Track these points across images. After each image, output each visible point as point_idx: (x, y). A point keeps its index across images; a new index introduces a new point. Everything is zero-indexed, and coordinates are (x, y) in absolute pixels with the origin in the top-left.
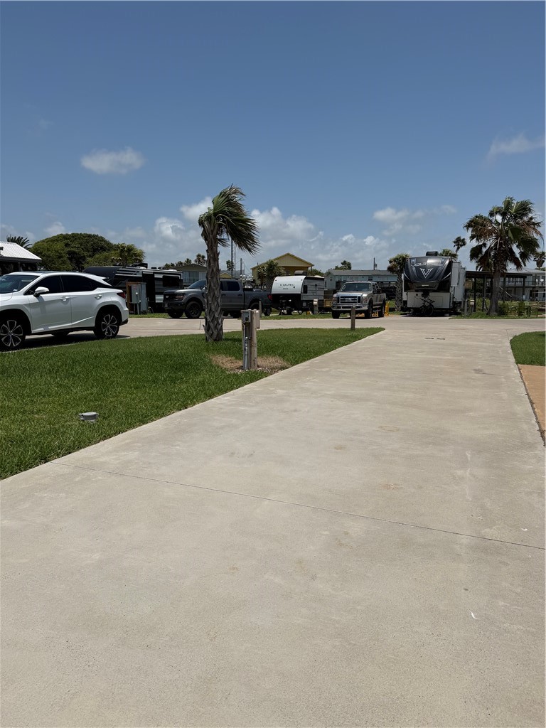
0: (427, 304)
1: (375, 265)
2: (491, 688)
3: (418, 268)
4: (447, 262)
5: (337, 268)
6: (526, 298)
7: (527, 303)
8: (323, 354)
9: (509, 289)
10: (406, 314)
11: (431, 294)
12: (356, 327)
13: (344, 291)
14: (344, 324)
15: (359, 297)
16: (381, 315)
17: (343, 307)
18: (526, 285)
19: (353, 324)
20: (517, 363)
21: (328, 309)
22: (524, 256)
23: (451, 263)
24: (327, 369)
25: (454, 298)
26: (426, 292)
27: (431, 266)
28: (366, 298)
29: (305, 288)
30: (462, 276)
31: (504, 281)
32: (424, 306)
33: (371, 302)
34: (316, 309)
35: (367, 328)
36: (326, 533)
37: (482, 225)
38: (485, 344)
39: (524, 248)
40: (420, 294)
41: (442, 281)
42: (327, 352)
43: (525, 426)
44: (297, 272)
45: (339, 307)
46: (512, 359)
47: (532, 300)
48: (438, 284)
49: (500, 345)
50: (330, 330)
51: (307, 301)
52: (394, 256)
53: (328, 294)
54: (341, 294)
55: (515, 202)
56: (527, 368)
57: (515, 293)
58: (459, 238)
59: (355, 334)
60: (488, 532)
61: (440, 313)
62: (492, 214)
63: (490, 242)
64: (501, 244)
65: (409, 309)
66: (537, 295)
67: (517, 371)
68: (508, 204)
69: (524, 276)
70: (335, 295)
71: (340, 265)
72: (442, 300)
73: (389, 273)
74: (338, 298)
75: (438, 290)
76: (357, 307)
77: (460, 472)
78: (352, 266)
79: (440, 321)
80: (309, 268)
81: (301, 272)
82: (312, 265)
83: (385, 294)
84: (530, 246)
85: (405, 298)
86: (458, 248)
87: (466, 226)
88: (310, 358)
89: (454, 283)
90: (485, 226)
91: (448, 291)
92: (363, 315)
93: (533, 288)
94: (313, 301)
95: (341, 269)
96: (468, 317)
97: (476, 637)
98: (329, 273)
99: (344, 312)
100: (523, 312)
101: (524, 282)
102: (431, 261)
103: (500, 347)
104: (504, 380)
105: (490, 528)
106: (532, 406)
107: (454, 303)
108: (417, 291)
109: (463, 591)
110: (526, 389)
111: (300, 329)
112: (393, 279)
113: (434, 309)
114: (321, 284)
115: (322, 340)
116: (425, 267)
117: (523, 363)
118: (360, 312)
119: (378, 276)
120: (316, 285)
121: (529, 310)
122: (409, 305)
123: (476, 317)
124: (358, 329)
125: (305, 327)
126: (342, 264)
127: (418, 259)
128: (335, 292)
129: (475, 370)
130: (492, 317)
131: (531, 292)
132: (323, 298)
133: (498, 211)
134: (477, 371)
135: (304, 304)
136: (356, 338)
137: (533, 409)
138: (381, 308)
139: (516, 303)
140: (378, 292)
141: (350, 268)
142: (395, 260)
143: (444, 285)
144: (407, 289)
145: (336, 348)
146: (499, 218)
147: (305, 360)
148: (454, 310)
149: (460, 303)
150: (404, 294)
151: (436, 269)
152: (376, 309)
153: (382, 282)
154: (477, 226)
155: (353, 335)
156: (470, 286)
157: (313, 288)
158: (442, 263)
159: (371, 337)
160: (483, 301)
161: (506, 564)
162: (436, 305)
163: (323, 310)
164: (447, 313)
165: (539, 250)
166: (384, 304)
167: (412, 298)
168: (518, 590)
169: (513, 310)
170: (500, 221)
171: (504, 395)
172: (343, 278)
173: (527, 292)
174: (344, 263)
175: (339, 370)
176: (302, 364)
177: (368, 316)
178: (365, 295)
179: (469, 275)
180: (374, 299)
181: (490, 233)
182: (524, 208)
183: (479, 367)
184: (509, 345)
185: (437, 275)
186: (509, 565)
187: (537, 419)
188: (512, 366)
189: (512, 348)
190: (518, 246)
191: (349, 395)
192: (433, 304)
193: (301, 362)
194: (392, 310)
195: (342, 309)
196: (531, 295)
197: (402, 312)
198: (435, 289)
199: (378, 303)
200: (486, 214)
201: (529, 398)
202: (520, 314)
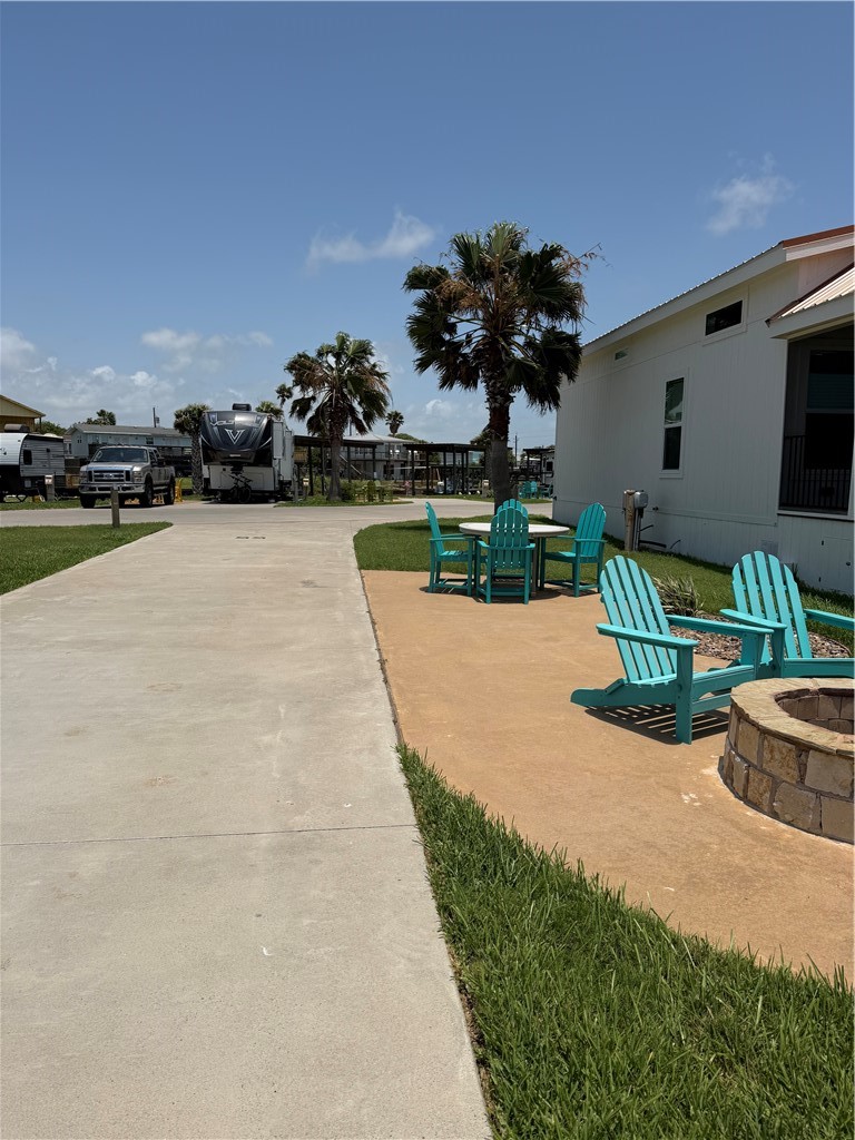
0: (240, 484)
1: (157, 420)
2: (282, 1051)
3: (221, 428)
4: (265, 421)
5: (89, 422)
6: (379, 476)
7: (378, 484)
8: (59, 571)
9: (357, 463)
10: (210, 499)
11: (246, 469)
12: (121, 522)
13: (99, 461)
14: (100, 516)
15: (128, 472)
16: (169, 501)
17: (100, 489)
18: (378, 456)
19: (116, 518)
20: (360, 569)
21: (74, 492)
22: (369, 417)
23: (270, 423)
24: (64, 597)
25: (279, 475)
26: (237, 466)
27: (241, 427)
28: (139, 473)
29: (27, 456)
30: (289, 443)
31: (349, 452)
32: (237, 487)
33: (149, 480)
34: (51, 492)
35: (142, 524)
36: (35, 883)
37: (310, 369)
38: (320, 543)
39: (368, 406)
40: (229, 468)
41: (259, 449)
42: (66, 567)
43: (362, 658)
44: (8, 426)
45: (94, 489)
46: (354, 563)
47: (386, 479)
48: (254, 454)
49: (341, 544)
50: (76, 528)
51: (32, 479)
52: (183, 407)
53: (73, 466)
54: (94, 466)
55: (351, 339)
56: (371, 574)
57: (365, 469)
58: (284, 385)
59: (119, 534)
60: (299, 821)
61: (261, 497)
62: (320, 354)
63: (322, 396)
64: (337, 398)
65: (214, 492)
66: (392, 472)
67: (358, 580)
68: (343, 341)
69: (373, 445)
70: (84, 468)
71: (95, 417)
72: (261, 478)
73: (177, 432)
74: (90, 472)
75: (256, 464)
76: (124, 489)
77: (267, 739)
78: (117, 418)
79: (262, 510)
80: (37, 421)
81: (18, 426)
82: (41, 416)
83: (172, 468)
84: (374, 403)
85: (206, 475)
86: (284, 400)
87: (288, 368)
88: (32, 581)
89: (277, 454)
90: (313, 371)
91: (270, 465)
92: (136, 501)
93: (388, 461)
94: (43, 478)
95: (96, 423)
96: (301, 504)
97: (266, 983)
98: (74, 430)
99: (103, 497)
100: (375, 496)
101: (374, 453)
102: (240, 419)
103: (341, 547)
104: (340, 594)
105: (302, 813)
106: (374, 628)
107: (281, 482)
108: (223, 464)
109: (254, 918)
110: (368, 605)
111: (15, 528)
112: (186, 444)
113: (253, 491)
114: (58, 448)
115: (57, 548)
116: (232, 427)
117: (368, 567)
118: (132, 496)
119: (163, 437)
120: (48, 451)
121: (382, 492)
122: (214, 485)
123: (313, 504)
124: (125, 525)
125: (27, 525)
126: (100, 415)
127: (221, 415)
128: (84, 462)
129: (304, 582)
130: (333, 504)
131: (385, 467)
132: (62, 473)
133: (330, 350)
134: (307, 584)
135: (28, 484)
136: (121, 541)
137: (375, 631)
138: (168, 490)
139: (365, 483)
140: (160, 464)
141: (113, 422)
142: (187, 412)
143: (264, 457)
144: (208, 460)
145: (83, 560)
146: (331, 360)
147: (22, 585)
148: (280, 494)
149: (290, 483)
150: (205, 468)
151: (249, 431)
152: (160, 491)
153: (170, 448)
154: (303, 369)
155: (116, 536)
156: (303, 456)
157: (44, 456)
158: (258, 422)
159: (149, 538)
160: (323, 480)
161: (317, 862)
162: (254, 486)
163: (63, 493)
164: (271, 497)
165: (389, 410)
166: (172, 484)
167: (217, 475)
168: (331, 896)
169: (362, 493)
170: (334, 366)
171: (339, 615)
172: (101, 439)
173: (380, 467)
174: (102, 413)
175: (86, 597)
176: (16, 591)
177: (145, 502)
178: (137, 469)
179: (299, 442)
180: (154, 476)
181: (322, 381)
182: (363, 350)
183: (309, 578)
184: (351, 543)
185: (251, 439)
186: (321, 862)
187: (378, 644)
188: (353, 573)
189: (356, 548)
190: (360, 404)
191: (100, 638)
192: (250, 484)
193: (14, 588)
194: (187, 493)
195: (98, 492)
196: (385, 472)
197: (203, 497)
198: (251, 461)
199: (163, 481)
200: (312, 354)
201: (371, 617)
202: (371, 499)
